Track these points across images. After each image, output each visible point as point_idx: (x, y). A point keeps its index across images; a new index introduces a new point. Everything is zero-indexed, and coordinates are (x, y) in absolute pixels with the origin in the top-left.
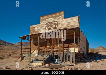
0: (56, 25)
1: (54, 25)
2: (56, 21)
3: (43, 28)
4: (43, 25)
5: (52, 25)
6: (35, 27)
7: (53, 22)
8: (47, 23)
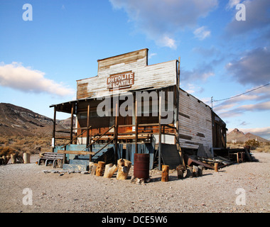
0: (129, 79)
1: (126, 79)
2: (131, 71)
3: (102, 85)
4: (103, 78)
5: (121, 80)
6: (87, 84)
7: (125, 72)
8: (111, 75)
